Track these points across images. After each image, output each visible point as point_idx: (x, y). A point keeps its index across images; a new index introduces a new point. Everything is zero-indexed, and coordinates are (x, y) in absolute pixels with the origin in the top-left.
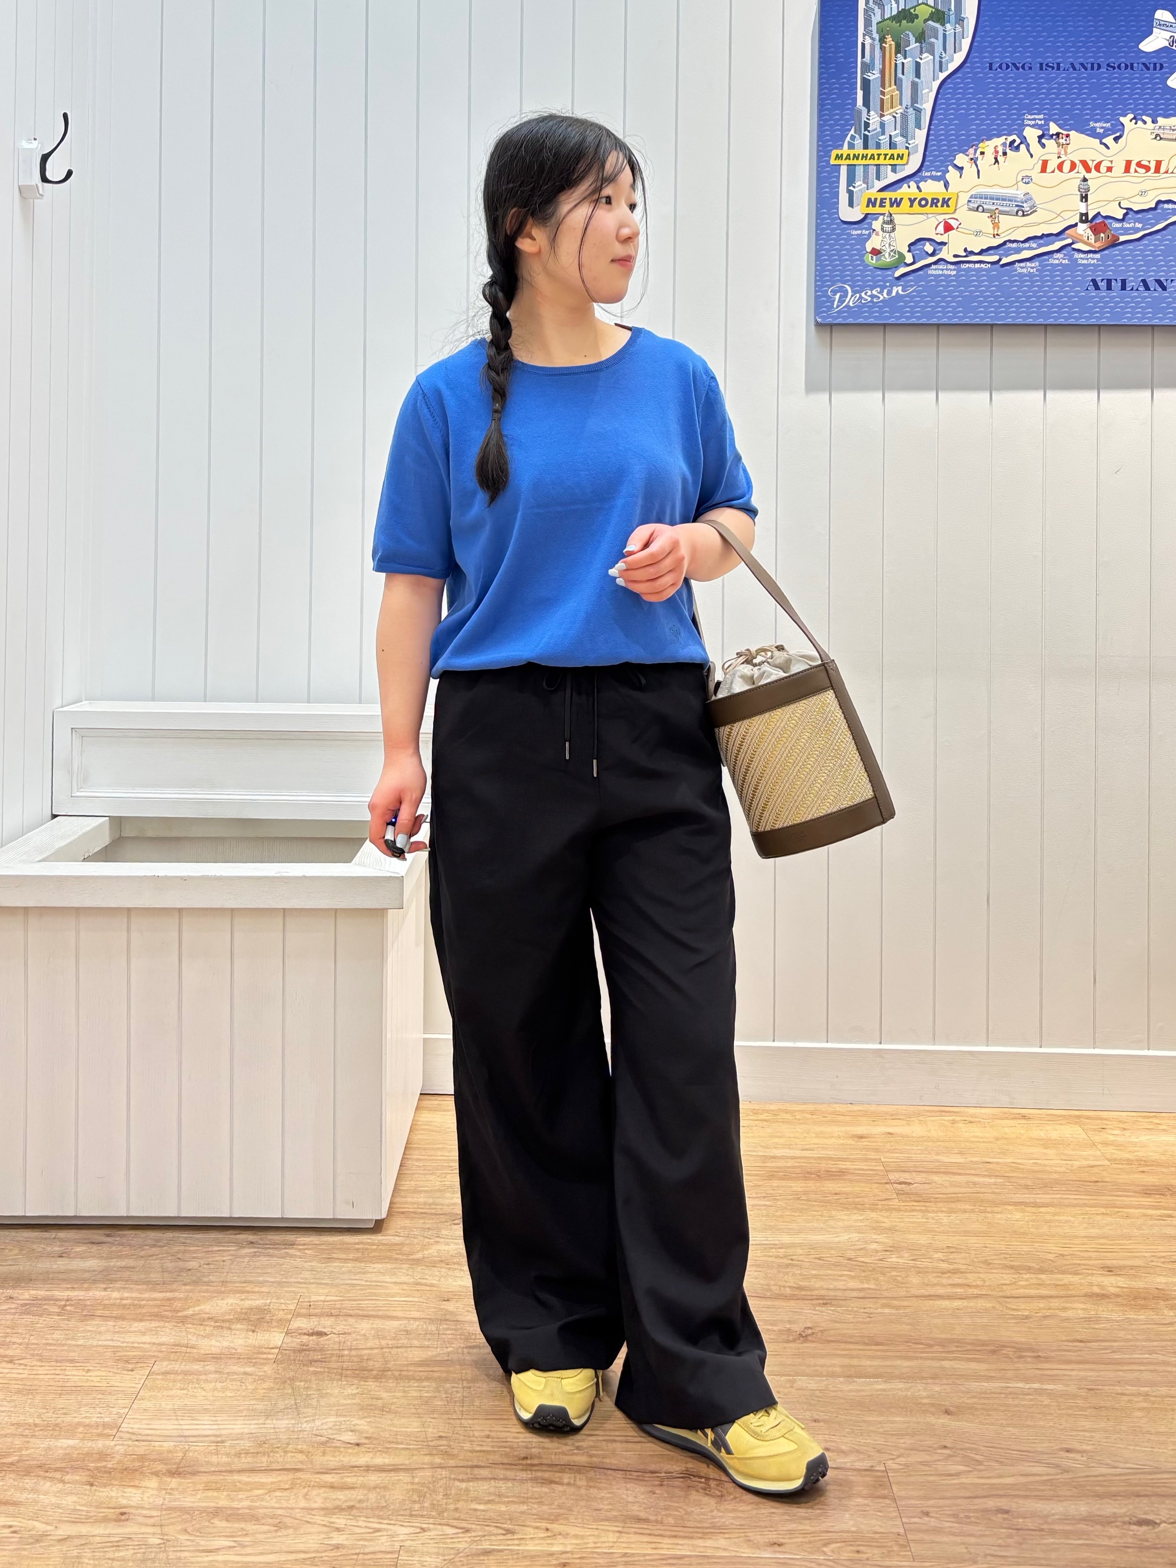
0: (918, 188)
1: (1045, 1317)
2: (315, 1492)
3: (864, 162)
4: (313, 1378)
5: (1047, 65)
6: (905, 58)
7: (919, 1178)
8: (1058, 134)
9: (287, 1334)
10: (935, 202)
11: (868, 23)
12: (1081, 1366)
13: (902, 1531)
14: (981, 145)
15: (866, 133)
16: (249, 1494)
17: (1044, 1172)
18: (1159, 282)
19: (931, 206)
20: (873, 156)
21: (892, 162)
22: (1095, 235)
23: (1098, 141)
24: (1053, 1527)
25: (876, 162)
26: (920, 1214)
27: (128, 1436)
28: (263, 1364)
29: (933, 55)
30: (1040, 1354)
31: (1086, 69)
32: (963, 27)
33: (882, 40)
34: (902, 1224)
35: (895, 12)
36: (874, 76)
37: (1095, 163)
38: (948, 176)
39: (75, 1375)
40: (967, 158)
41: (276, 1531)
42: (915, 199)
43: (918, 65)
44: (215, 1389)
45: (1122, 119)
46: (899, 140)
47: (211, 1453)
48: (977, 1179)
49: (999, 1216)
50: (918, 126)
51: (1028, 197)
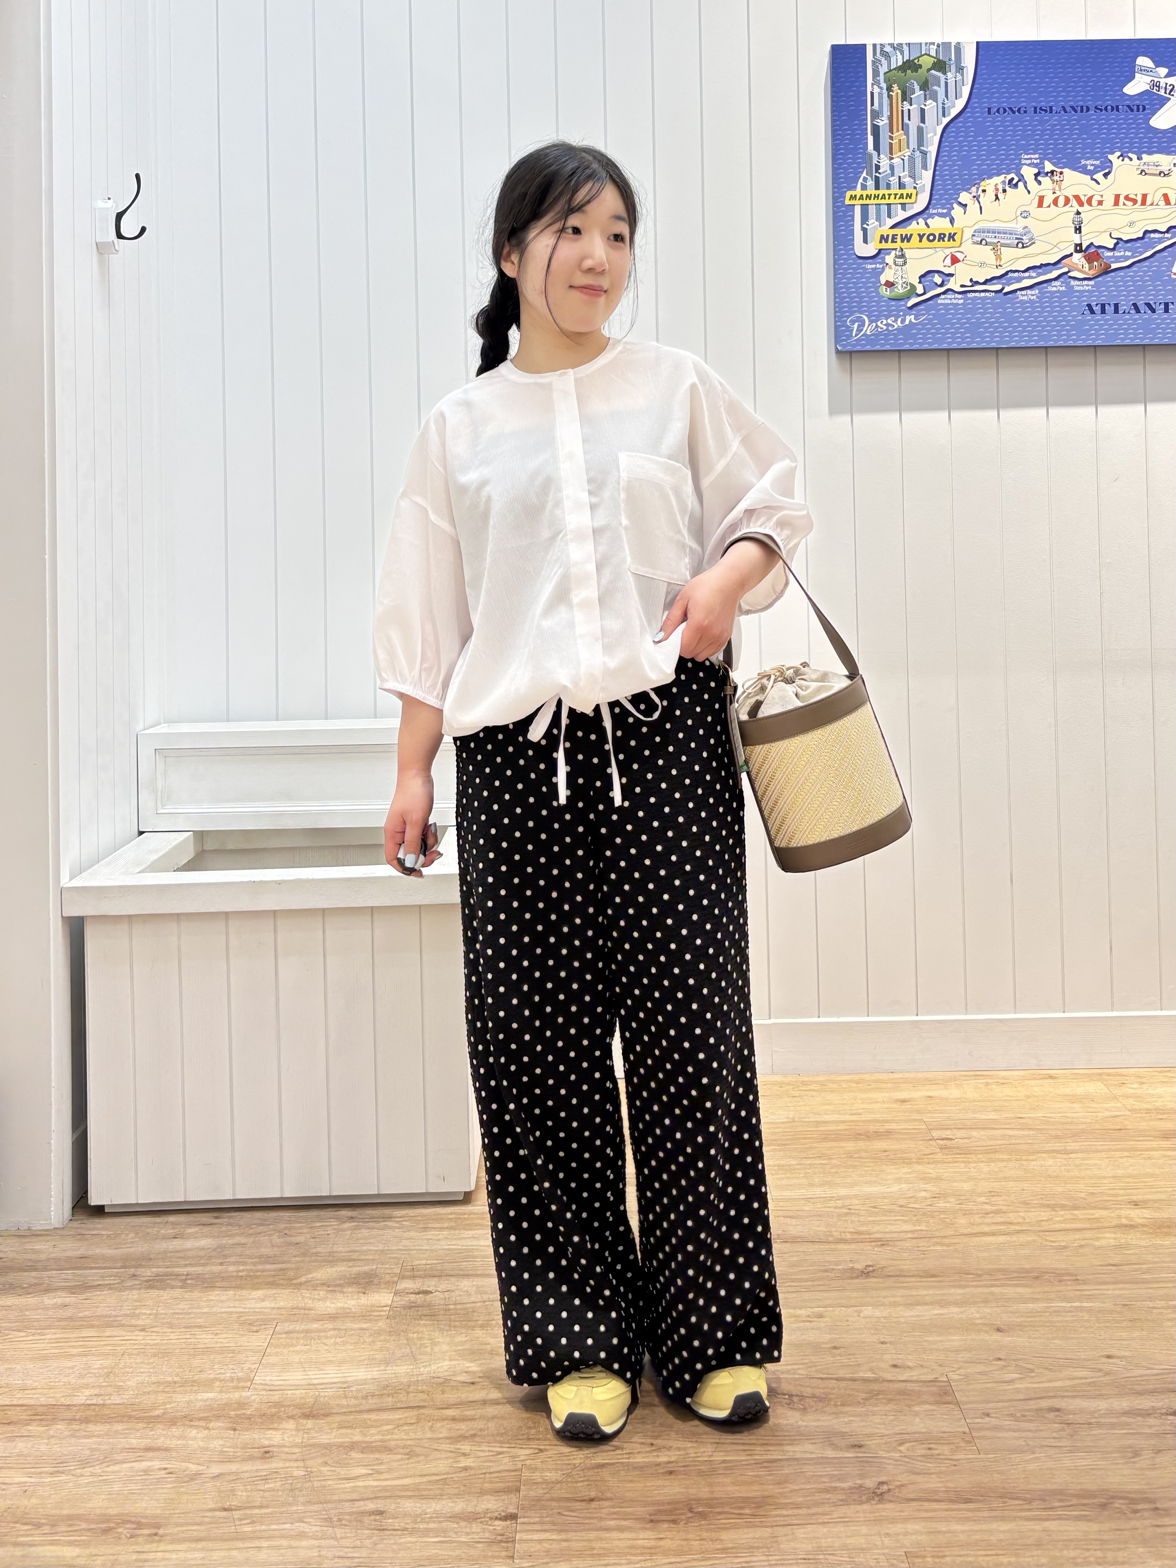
0: (927, 224)
1: (1081, 1246)
2: (439, 1425)
3: (876, 202)
4: (425, 1330)
5: (1041, 109)
6: (911, 105)
7: (959, 1134)
8: (1052, 172)
9: (395, 1294)
10: (942, 237)
11: (876, 73)
12: (1115, 1286)
13: (967, 1430)
14: (983, 183)
15: (877, 174)
16: (380, 1429)
17: (1072, 1123)
18: (1148, 305)
19: (939, 241)
20: (884, 197)
21: (901, 201)
22: (1089, 263)
23: (1089, 177)
24: (1099, 1420)
25: (887, 201)
26: (962, 1165)
27: (262, 1387)
28: (376, 1320)
29: (937, 102)
30: (1078, 1278)
31: (1076, 111)
32: (962, 75)
33: (889, 89)
34: (947, 1174)
35: (900, 63)
36: (883, 122)
37: (1087, 197)
38: (953, 213)
39: (205, 1339)
40: (970, 196)
41: (409, 1459)
42: (924, 235)
43: (923, 111)
44: (336, 1344)
45: (1110, 157)
46: (907, 180)
47: (339, 1397)
48: (1011, 1133)
49: (1034, 1163)
50: (925, 167)
51: (1026, 230)
